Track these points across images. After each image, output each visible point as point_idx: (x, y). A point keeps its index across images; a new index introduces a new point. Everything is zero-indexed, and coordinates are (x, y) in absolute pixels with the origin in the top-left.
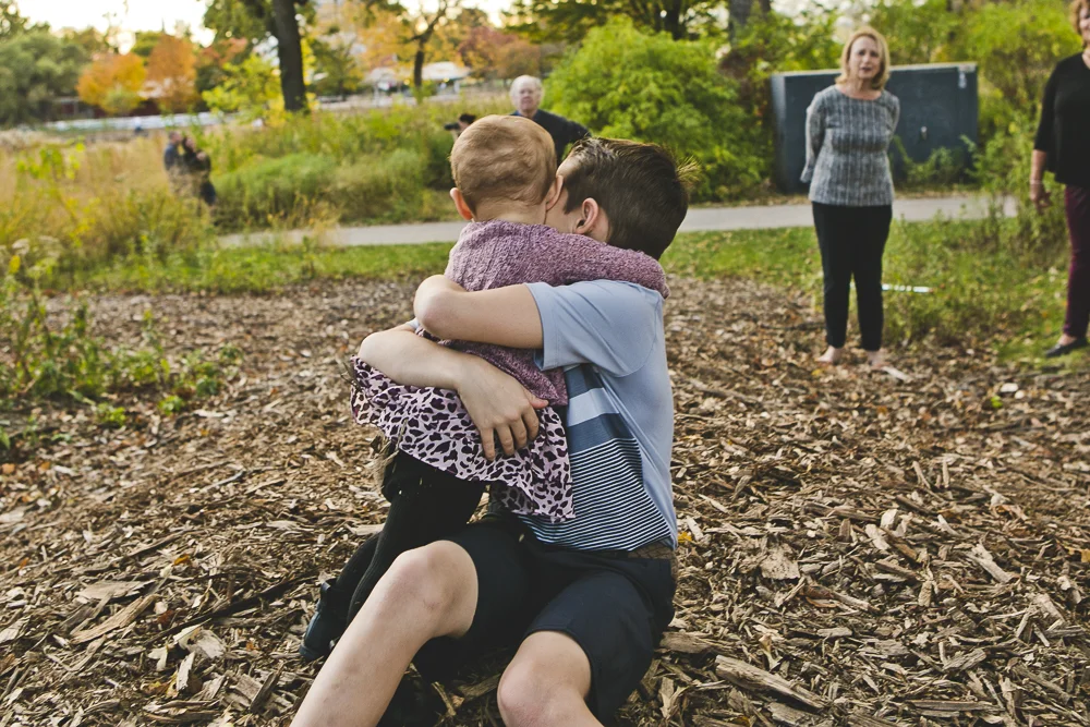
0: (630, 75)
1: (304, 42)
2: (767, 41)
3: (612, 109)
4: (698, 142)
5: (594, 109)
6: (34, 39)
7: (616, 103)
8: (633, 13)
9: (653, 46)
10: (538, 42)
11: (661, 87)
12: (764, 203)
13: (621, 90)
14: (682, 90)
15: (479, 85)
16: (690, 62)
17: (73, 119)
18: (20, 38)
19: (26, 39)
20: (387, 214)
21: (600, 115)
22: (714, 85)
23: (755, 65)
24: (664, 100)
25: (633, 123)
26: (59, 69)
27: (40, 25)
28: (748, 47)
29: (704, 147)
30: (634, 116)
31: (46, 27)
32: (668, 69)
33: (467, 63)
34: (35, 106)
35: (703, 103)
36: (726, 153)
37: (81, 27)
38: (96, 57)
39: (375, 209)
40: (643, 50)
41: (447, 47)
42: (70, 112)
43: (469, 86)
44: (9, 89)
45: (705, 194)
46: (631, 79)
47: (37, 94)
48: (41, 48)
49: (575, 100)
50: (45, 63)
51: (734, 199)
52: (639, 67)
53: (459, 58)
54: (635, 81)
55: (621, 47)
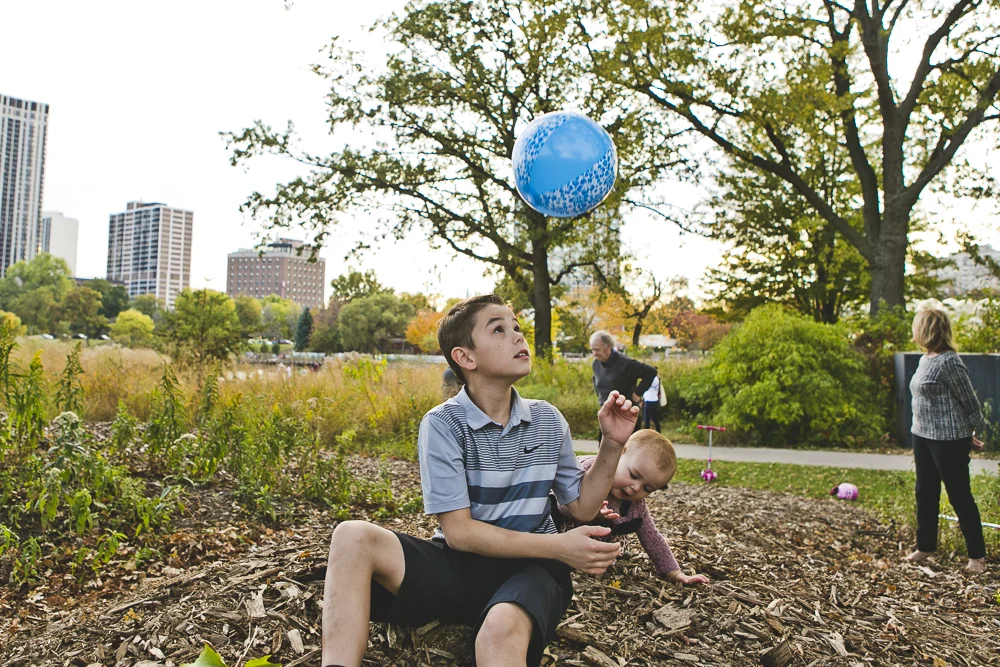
0: (778, 345)
1: (553, 310)
2: (893, 328)
3: (763, 370)
4: (830, 399)
5: (749, 369)
6: (383, 298)
7: (766, 366)
8: (797, 305)
9: (798, 325)
10: (722, 322)
11: (802, 356)
12: (884, 453)
13: (771, 356)
14: (820, 359)
15: (684, 353)
16: (827, 338)
17: (400, 353)
18: (374, 297)
19: (378, 298)
20: (590, 432)
21: (754, 373)
22: (846, 357)
23: (883, 345)
24: (804, 366)
25: (778, 380)
26: (396, 320)
27: (388, 289)
28: (878, 331)
29: (835, 404)
30: (780, 376)
31: (392, 291)
32: (809, 342)
33: (673, 336)
34: (377, 343)
35: (836, 371)
36: (853, 410)
37: (413, 292)
38: (421, 313)
39: (583, 428)
40: (790, 327)
41: (659, 323)
42: (398, 348)
43: (676, 353)
44: (363, 329)
45: (835, 441)
46: (779, 348)
47: (380, 334)
48: (386, 305)
49: (735, 361)
50: (387, 314)
51: (858, 447)
52: (786, 340)
53: (667, 331)
54: (782, 350)
55: (773, 324)
